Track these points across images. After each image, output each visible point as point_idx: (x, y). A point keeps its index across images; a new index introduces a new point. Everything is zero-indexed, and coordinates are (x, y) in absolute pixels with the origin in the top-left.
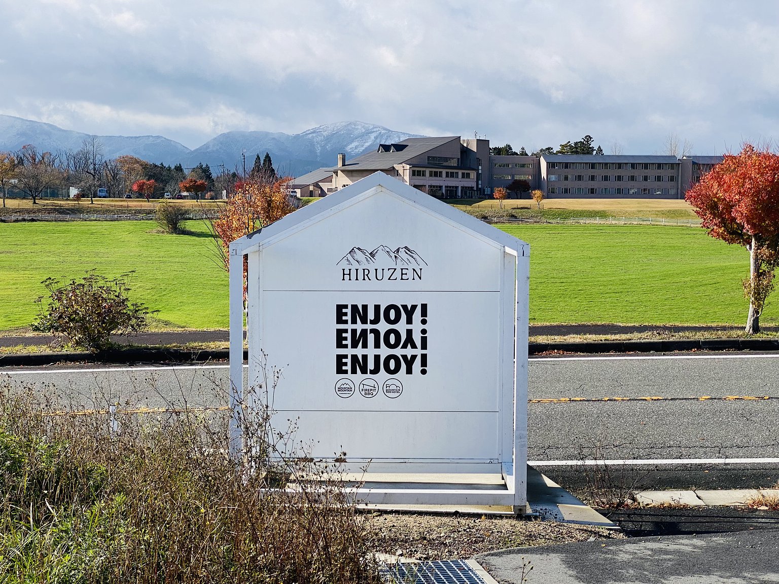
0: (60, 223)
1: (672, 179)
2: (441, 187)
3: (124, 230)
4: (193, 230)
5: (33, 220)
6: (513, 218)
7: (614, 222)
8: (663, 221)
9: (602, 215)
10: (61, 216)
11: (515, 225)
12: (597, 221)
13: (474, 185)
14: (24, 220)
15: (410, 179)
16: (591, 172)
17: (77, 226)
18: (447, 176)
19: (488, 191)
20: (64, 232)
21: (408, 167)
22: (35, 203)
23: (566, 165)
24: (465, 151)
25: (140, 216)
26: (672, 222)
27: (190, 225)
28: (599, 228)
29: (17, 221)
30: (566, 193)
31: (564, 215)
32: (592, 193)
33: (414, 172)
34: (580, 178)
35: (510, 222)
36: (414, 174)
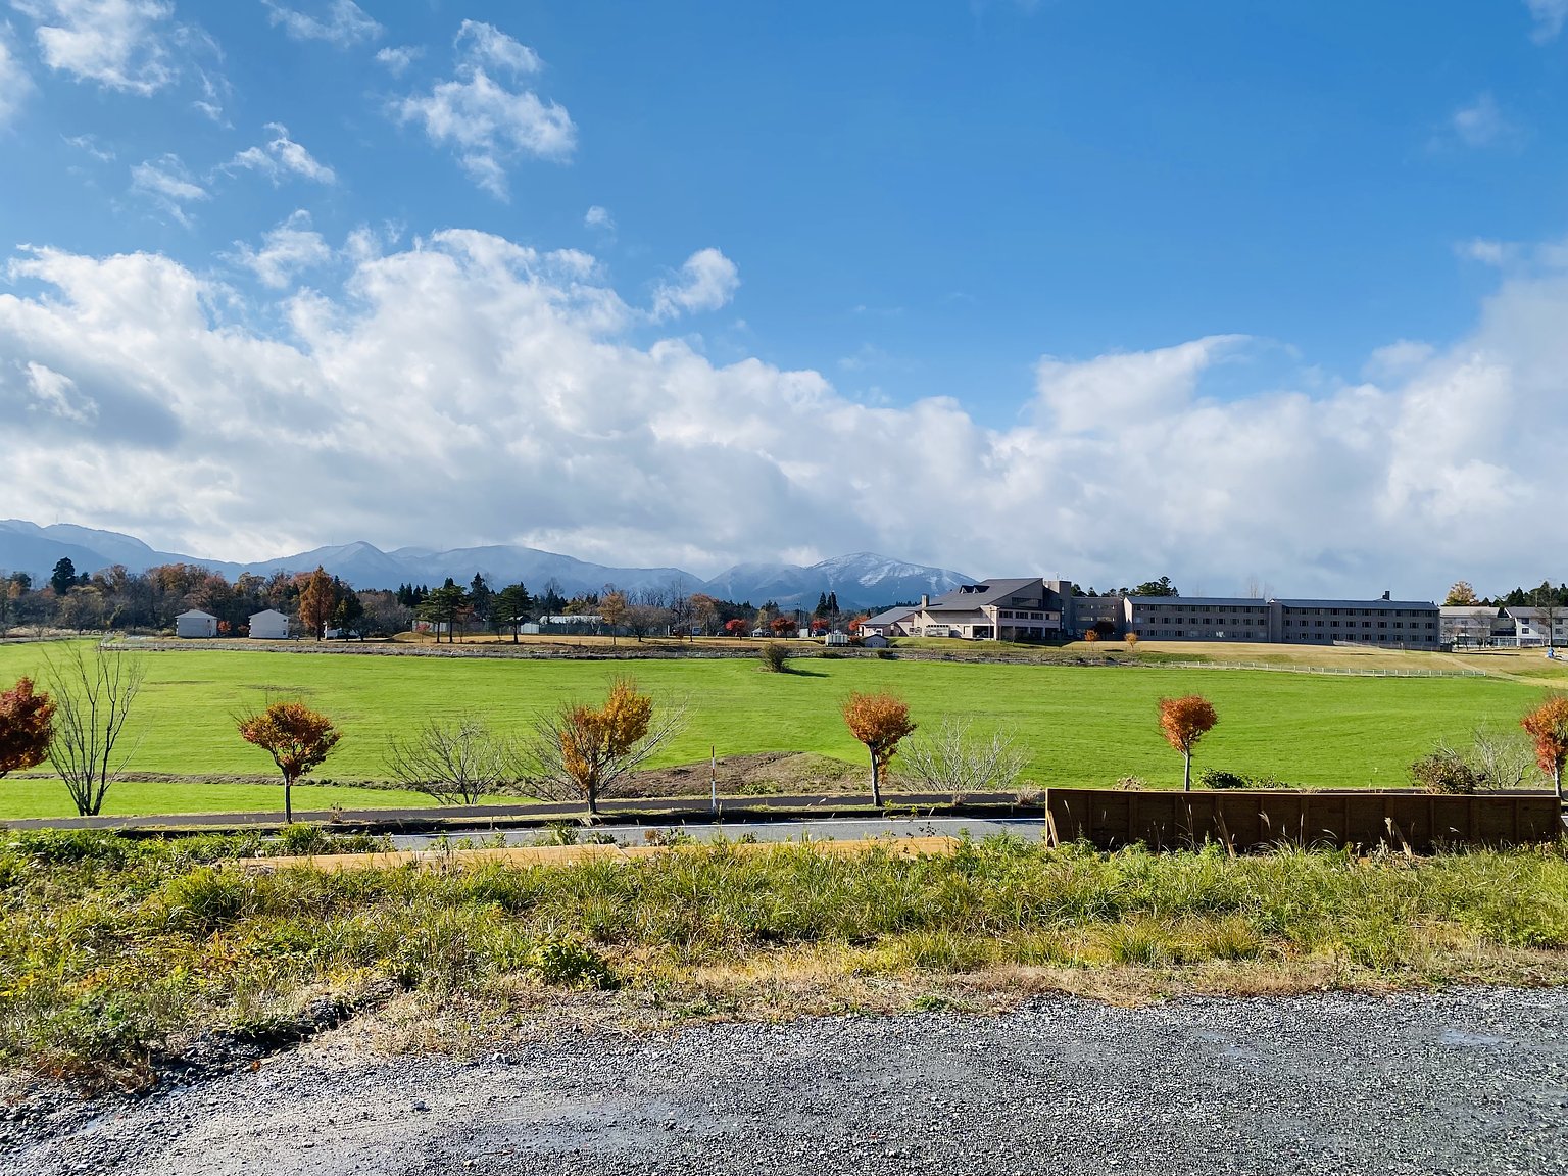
0: (669, 660)
1: (1262, 622)
2: (1027, 628)
3: (730, 667)
4: (795, 669)
5: (645, 658)
6: (1110, 661)
7: (1216, 667)
8: (1267, 667)
9: (1202, 659)
10: (668, 654)
11: (1112, 668)
12: (1199, 665)
13: (1058, 626)
14: (637, 658)
15: (998, 621)
16: (1179, 614)
17: (685, 663)
18: (1032, 618)
19: (1070, 632)
20: (678, 669)
21: (996, 608)
22: (640, 641)
23: (1152, 607)
24: (1047, 592)
25: (741, 654)
26: (1276, 668)
27: (794, 664)
28: (1203, 672)
29: (630, 658)
30: (1152, 636)
31: (1165, 659)
32: (1180, 636)
33: (1001, 613)
34: (1166, 620)
35: (1107, 664)
36: (1001, 615)
